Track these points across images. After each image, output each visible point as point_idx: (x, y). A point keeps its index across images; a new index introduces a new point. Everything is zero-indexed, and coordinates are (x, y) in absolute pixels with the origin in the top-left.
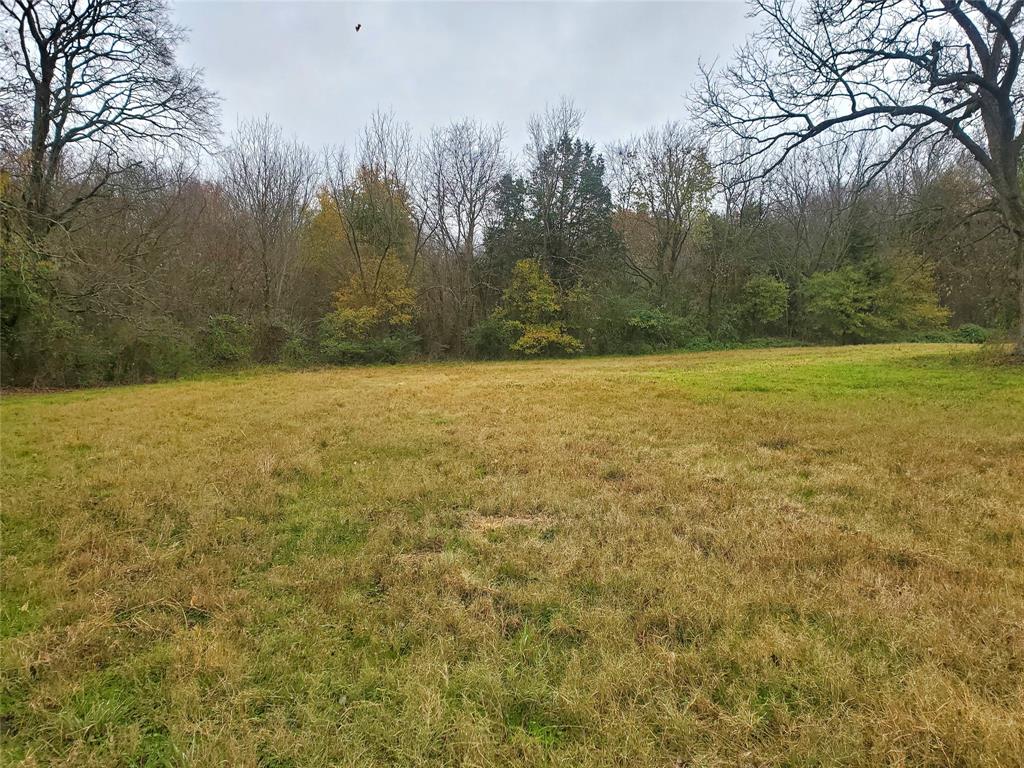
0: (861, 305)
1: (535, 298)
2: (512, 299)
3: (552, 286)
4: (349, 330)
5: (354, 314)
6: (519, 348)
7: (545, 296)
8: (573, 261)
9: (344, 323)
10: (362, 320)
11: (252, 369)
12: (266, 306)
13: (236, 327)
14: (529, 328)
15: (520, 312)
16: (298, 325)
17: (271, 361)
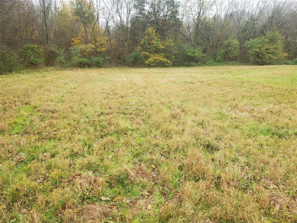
0: (268, 51)
1: (155, 43)
2: (145, 43)
3: (160, 38)
4: (82, 53)
5: (85, 47)
6: (148, 63)
7: (158, 42)
8: (166, 30)
9: (80, 50)
10: (88, 49)
11: (44, 68)
12: (47, 42)
13: (37, 50)
14: (151, 55)
15: (148, 49)
16: (63, 51)
17: (52, 66)
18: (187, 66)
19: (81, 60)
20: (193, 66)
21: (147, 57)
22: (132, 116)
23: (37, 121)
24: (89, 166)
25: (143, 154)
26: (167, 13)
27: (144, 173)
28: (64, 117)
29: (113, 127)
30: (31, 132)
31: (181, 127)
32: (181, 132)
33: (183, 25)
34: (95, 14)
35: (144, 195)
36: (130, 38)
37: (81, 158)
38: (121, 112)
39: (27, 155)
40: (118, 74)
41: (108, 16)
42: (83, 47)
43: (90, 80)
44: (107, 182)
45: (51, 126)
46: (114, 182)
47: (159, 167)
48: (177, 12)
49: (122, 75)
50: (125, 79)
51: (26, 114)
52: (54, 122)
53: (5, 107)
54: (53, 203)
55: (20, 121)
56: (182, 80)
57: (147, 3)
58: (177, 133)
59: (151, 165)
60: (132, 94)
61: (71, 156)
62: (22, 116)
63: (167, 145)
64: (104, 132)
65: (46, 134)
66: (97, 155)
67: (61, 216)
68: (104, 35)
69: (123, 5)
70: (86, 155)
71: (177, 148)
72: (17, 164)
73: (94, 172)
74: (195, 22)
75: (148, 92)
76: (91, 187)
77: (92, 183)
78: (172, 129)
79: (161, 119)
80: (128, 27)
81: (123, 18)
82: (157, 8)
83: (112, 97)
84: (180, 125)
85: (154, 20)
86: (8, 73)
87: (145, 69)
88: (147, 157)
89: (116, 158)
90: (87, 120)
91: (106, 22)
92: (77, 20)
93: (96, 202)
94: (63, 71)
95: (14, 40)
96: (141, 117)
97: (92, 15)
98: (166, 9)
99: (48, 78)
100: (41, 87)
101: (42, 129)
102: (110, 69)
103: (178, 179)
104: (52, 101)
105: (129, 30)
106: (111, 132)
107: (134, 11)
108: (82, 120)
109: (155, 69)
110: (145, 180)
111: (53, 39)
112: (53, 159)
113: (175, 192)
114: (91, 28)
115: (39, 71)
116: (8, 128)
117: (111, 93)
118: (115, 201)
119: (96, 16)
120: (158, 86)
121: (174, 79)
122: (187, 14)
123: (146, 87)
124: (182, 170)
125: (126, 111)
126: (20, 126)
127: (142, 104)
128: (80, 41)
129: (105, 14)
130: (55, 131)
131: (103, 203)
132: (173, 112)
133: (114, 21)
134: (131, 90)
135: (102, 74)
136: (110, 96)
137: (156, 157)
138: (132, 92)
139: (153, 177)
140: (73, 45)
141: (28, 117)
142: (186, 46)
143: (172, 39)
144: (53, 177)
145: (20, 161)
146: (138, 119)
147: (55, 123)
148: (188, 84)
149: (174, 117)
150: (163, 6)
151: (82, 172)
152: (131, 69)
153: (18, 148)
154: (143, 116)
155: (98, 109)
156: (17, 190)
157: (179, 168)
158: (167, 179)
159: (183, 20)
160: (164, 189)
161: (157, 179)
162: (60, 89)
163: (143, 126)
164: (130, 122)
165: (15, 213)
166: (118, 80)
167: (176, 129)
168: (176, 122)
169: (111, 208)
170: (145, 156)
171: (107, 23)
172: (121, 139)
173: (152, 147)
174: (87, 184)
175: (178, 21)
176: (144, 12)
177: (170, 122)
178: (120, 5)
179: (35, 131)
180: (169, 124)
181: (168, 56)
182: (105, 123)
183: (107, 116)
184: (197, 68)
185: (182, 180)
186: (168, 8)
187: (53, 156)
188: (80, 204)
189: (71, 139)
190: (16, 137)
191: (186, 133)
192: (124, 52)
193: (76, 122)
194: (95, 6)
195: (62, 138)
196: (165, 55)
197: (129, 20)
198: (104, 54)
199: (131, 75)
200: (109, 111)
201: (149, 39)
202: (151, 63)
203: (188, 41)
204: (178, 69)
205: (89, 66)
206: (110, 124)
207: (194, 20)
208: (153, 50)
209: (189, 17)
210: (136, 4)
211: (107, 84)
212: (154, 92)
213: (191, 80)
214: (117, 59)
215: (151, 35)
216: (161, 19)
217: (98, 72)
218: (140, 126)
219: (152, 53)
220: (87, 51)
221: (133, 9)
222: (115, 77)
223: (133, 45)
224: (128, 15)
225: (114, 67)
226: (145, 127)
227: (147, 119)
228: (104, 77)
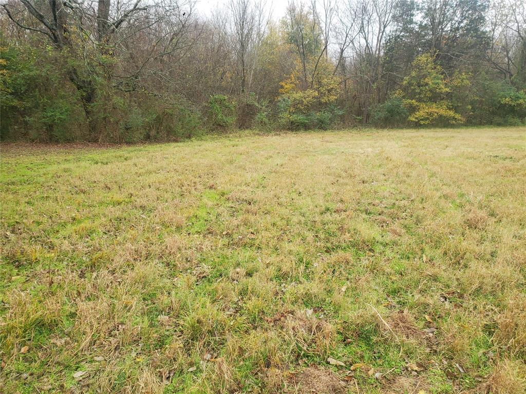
1: (430, 83)
2: (410, 84)
3: (442, 74)
4: (297, 106)
5: (302, 95)
6: (414, 119)
7: (437, 81)
8: (457, 56)
9: (293, 102)
10: (307, 99)
11: (237, 133)
12: (243, 91)
13: (227, 104)
14: (422, 105)
15: (415, 94)
16: (265, 103)
17: (247, 128)
18: (499, 125)
19: (294, 117)
20: (512, 125)
21: (413, 109)
22: (384, 217)
23: (226, 215)
24: (308, 300)
25: (406, 292)
26: (459, 24)
27: (408, 328)
28: (266, 212)
29: (348, 235)
30: (218, 232)
31: (488, 247)
32: (489, 257)
33: (493, 44)
34: (322, 38)
35: (409, 369)
36: (382, 77)
37: (293, 283)
38: (363, 208)
39: (212, 268)
40: (356, 140)
41: (344, 39)
42: (298, 95)
43: (307, 151)
44: (338, 333)
45: (246, 225)
46: (352, 335)
47: (440, 320)
48: (481, 19)
49: (363, 142)
50: (370, 150)
51: (210, 203)
52: (252, 218)
53: (182, 191)
54: (250, 354)
55: (202, 213)
56: (487, 153)
57: (418, 9)
58: (479, 257)
59: (424, 315)
60: (382, 177)
61: (277, 277)
62: (206, 205)
63: (458, 279)
64: (332, 243)
65: (239, 237)
66: (321, 282)
67: (262, 378)
68: (335, 74)
69: (372, 18)
70: (302, 279)
71: (481, 288)
72: (198, 280)
73: (315, 311)
74: (521, 36)
75: (414, 174)
76: (311, 337)
77: (313, 331)
78: (467, 249)
79: (444, 228)
80: (379, 57)
81: (371, 41)
82: (439, 16)
83: (346, 181)
84: (487, 243)
85: (432, 39)
86: (186, 140)
87: (408, 130)
88: (416, 299)
89: (355, 292)
90: (303, 219)
91: (340, 51)
92: (291, 52)
93: (319, 364)
94: (265, 137)
95: (197, 89)
96: (402, 221)
97: (317, 41)
98: (459, 16)
99: (241, 149)
100: (231, 162)
101: (234, 229)
102: (341, 133)
103: (482, 351)
104: (247, 185)
105: (381, 62)
106: (344, 245)
107: (393, 26)
108: (295, 219)
109: (428, 130)
110: (411, 341)
111: (251, 84)
112: (250, 279)
113: (477, 376)
114: (312, 63)
115: (228, 137)
116: (186, 223)
117: (344, 174)
118: (355, 370)
119: (324, 42)
120: (434, 164)
121: (470, 150)
122: (505, 22)
123: (410, 165)
124: (491, 334)
125: (371, 208)
126: (202, 221)
127: (403, 196)
128: (294, 85)
129: (340, 37)
130: (252, 233)
131: (332, 369)
132: (471, 216)
133: (354, 48)
134: (381, 170)
135: (327, 142)
136: (341, 181)
137: (434, 299)
138: (383, 173)
139: (428, 339)
140: (281, 94)
141: (213, 208)
142: (498, 85)
143: (467, 73)
144: (251, 309)
145: (201, 276)
146: (396, 224)
147: (253, 220)
148: (501, 161)
149: (472, 225)
150: (451, 11)
151: (295, 308)
152: (380, 131)
153: (198, 255)
154: (406, 219)
155: (321, 202)
156: (199, 322)
157: (484, 329)
158: (459, 348)
159: (495, 33)
160: (451, 366)
161: (437, 343)
162: (260, 165)
163: (406, 239)
164: (380, 229)
165: (196, 357)
166: (356, 151)
167: (477, 250)
168: (478, 236)
169: (347, 381)
170: (411, 295)
171: (342, 51)
172: (362, 258)
173: (425, 281)
174: (304, 331)
175: (482, 38)
176: (412, 26)
177: (463, 234)
178: (367, 18)
179: (223, 231)
180: (462, 238)
181: (458, 106)
182: (333, 228)
183: (336, 215)
184: (521, 128)
185: (491, 354)
186: (462, 14)
187: (249, 274)
188: (292, 362)
189: (277, 249)
190: (197, 239)
191: (500, 260)
192: (369, 101)
193: (284, 222)
194: (323, 25)
195: (263, 246)
196: (450, 104)
197: (381, 43)
198: (333, 107)
199: (381, 141)
200: (340, 206)
201: (418, 76)
202: (422, 120)
203: (503, 75)
204: (479, 130)
205: (306, 127)
206: (341, 229)
207: (518, 32)
208: (425, 96)
209: (507, 27)
210: (398, 13)
211: (336, 159)
212: (427, 175)
213: (509, 153)
214: (355, 114)
215: (423, 69)
216: (447, 37)
217: (320, 138)
218: (399, 238)
219: (425, 102)
220: (305, 102)
221: (391, 22)
222: (351, 146)
223: (388, 88)
224: (381, 34)
225: (349, 129)
226: (410, 241)
227: (413, 226)
228: (331, 146)
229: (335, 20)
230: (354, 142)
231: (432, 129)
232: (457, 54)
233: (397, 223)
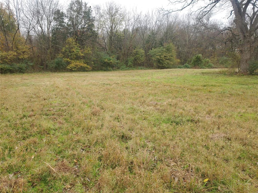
0: (166, 58)
1: (75, 51)
2: (66, 51)
3: (80, 47)
4: (3, 60)
5: (6, 54)
6: (69, 68)
7: (78, 50)
8: (85, 40)
10: (10, 56)
15: (69, 56)
18: (105, 70)
19: (2, 66)
20: (109, 70)
21: (68, 63)
22: (55, 116)
24: (10, 169)
25: (65, 151)
26: (84, 26)
27: (66, 168)
29: (35, 128)
31: (100, 123)
32: (100, 127)
33: (99, 36)
34: (16, 24)
35: (66, 188)
36: (52, 47)
37: (1, 162)
38: (44, 113)
41: (29, 26)
42: (4, 54)
43: (12, 85)
44: (29, 182)
46: (37, 181)
47: (80, 160)
48: (93, 25)
49: (45, 79)
50: (48, 83)
56: (101, 82)
57: (66, 17)
58: (97, 128)
59: (73, 160)
60: (54, 96)
63: (88, 140)
64: (27, 134)
66: (19, 157)
68: (26, 43)
69: (43, 17)
70: (7, 158)
71: (97, 141)
73: (15, 174)
74: (108, 34)
75: (70, 94)
76: (11, 190)
77: (12, 186)
78: (92, 125)
79: (83, 117)
80: (49, 37)
81: (44, 29)
82: (75, 21)
83: (35, 100)
84: (100, 121)
85: (73, 31)
87: (67, 73)
88: (70, 153)
90: (8, 123)
91: (27, 32)
96: (64, 117)
97: (12, 24)
98: (83, 22)
102: (33, 75)
103: (97, 169)
105: (50, 40)
106: (33, 134)
107: (54, 23)
110: (67, 174)
113: (95, 181)
114: (11, 37)
117: (34, 96)
119: (17, 26)
120: (79, 88)
121: (94, 81)
122: (102, 27)
123: (67, 89)
124: (101, 160)
125: (48, 113)
127: (64, 104)
128: (1, 48)
129: (26, 25)
132: (94, 110)
133: (35, 31)
134: (54, 93)
135: (25, 79)
136: (32, 100)
137: (78, 152)
138: (55, 94)
139: (75, 171)
142: (102, 54)
143: (90, 48)
148: (106, 86)
149: (94, 114)
150: (80, 20)
152: (53, 73)
154: (65, 115)
155: (21, 113)
157: (98, 159)
158: (88, 171)
159: (99, 32)
160: (85, 180)
161: (79, 171)
163: (65, 125)
164: (53, 122)
166: (41, 84)
167: (96, 125)
168: (96, 119)
170: (67, 152)
171: (29, 32)
172: (43, 139)
173: (74, 144)
174: (7, 188)
175: (94, 33)
176: (63, 24)
177: (91, 119)
178: (40, 17)
180: (90, 121)
181: (88, 62)
182: (27, 125)
183: (29, 119)
184: (113, 72)
185: (101, 169)
186: (85, 22)
191: (104, 127)
192: (46, 59)
194: (15, 17)
196: (85, 61)
197: (50, 30)
198: (27, 61)
199: (54, 79)
200: (31, 113)
201: (69, 48)
202: (73, 68)
203: (104, 50)
204: (97, 73)
205: (11, 72)
206: (32, 126)
207: (107, 32)
208: (73, 57)
209: (103, 30)
210: (56, 17)
211: (29, 88)
212: (76, 93)
213: (109, 82)
214: (39, 65)
215: (71, 44)
216: (80, 31)
217: (20, 77)
218: (62, 125)
219: (73, 60)
220: (9, 58)
221: (53, 21)
222: (38, 82)
223: (55, 52)
224: (49, 26)
225: (37, 73)
226: (67, 126)
227: (69, 118)
228: (27, 81)
229: (22, 15)
230: (40, 79)
231: (78, 73)
232: (85, 39)
233: (61, 118)
